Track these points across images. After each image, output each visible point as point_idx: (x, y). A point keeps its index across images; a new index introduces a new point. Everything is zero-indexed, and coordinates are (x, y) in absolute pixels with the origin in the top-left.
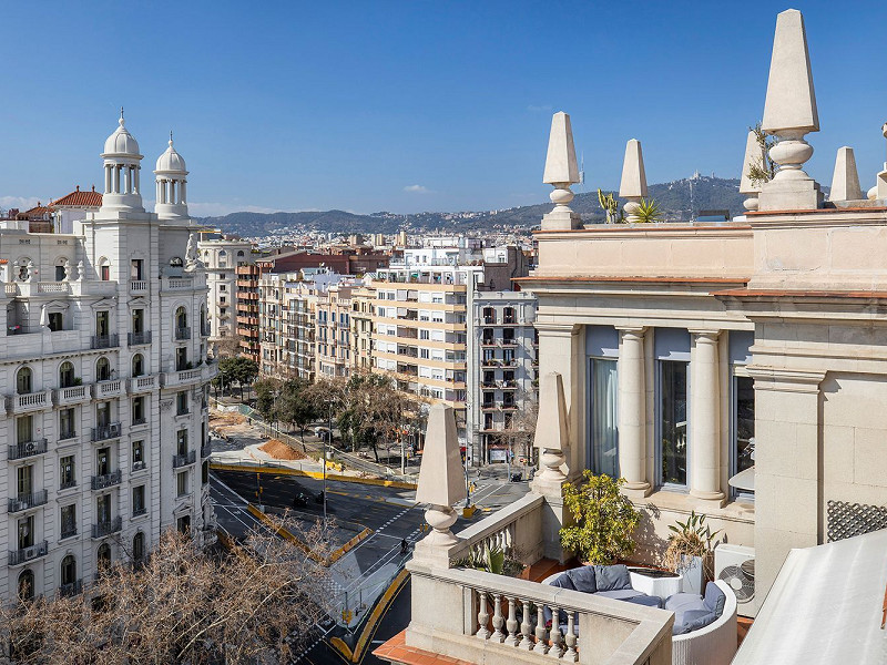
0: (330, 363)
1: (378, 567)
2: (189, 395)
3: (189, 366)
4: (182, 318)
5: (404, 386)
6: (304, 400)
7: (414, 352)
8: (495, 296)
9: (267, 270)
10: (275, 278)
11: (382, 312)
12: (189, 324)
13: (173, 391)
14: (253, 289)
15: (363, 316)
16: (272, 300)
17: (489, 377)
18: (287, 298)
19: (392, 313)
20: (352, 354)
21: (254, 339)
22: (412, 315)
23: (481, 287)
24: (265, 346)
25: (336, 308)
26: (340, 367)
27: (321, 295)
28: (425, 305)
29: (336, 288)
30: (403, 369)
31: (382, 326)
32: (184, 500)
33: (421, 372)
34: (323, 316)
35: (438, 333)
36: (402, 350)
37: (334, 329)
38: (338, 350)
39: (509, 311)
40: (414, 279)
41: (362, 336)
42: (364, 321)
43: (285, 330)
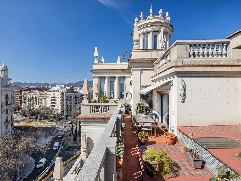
0: (38, 106)
1: (48, 137)
2: (9, 110)
3: (9, 105)
4: (7, 96)
5: (52, 109)
6: (32, 112)
7: (54, 103)
8: (69, 94)
9: (24, 91)
10: (26, 92)
11: (48, 97)
12: (9, 97)
13: (5, 109)
14: (21, 94)
15: (44, 98)
16: (25, 96)
17: (67, 106)
18: (28, 95)
19: (50, 97)
20: (42, 104)
21: (21, 103)
22: (54, 97)
23: (66, 93)
24: (23, 104)
25: (39, 96)
26: (40, 107)
27: (36, 95)
28: (56, 95)
29: (39, 93)
30: (52, 106)
31: (48, 99)
32: (7, 130)
33: (56, 106)
34: (36, 98)
35: (59, 100)
36: (52, 103)
37: (38, 100)
38: (39, 104)
39: (71, 96)
40: (54, 91)
41: (44, 101)
42: (44, 99)
43: (28, 101)
